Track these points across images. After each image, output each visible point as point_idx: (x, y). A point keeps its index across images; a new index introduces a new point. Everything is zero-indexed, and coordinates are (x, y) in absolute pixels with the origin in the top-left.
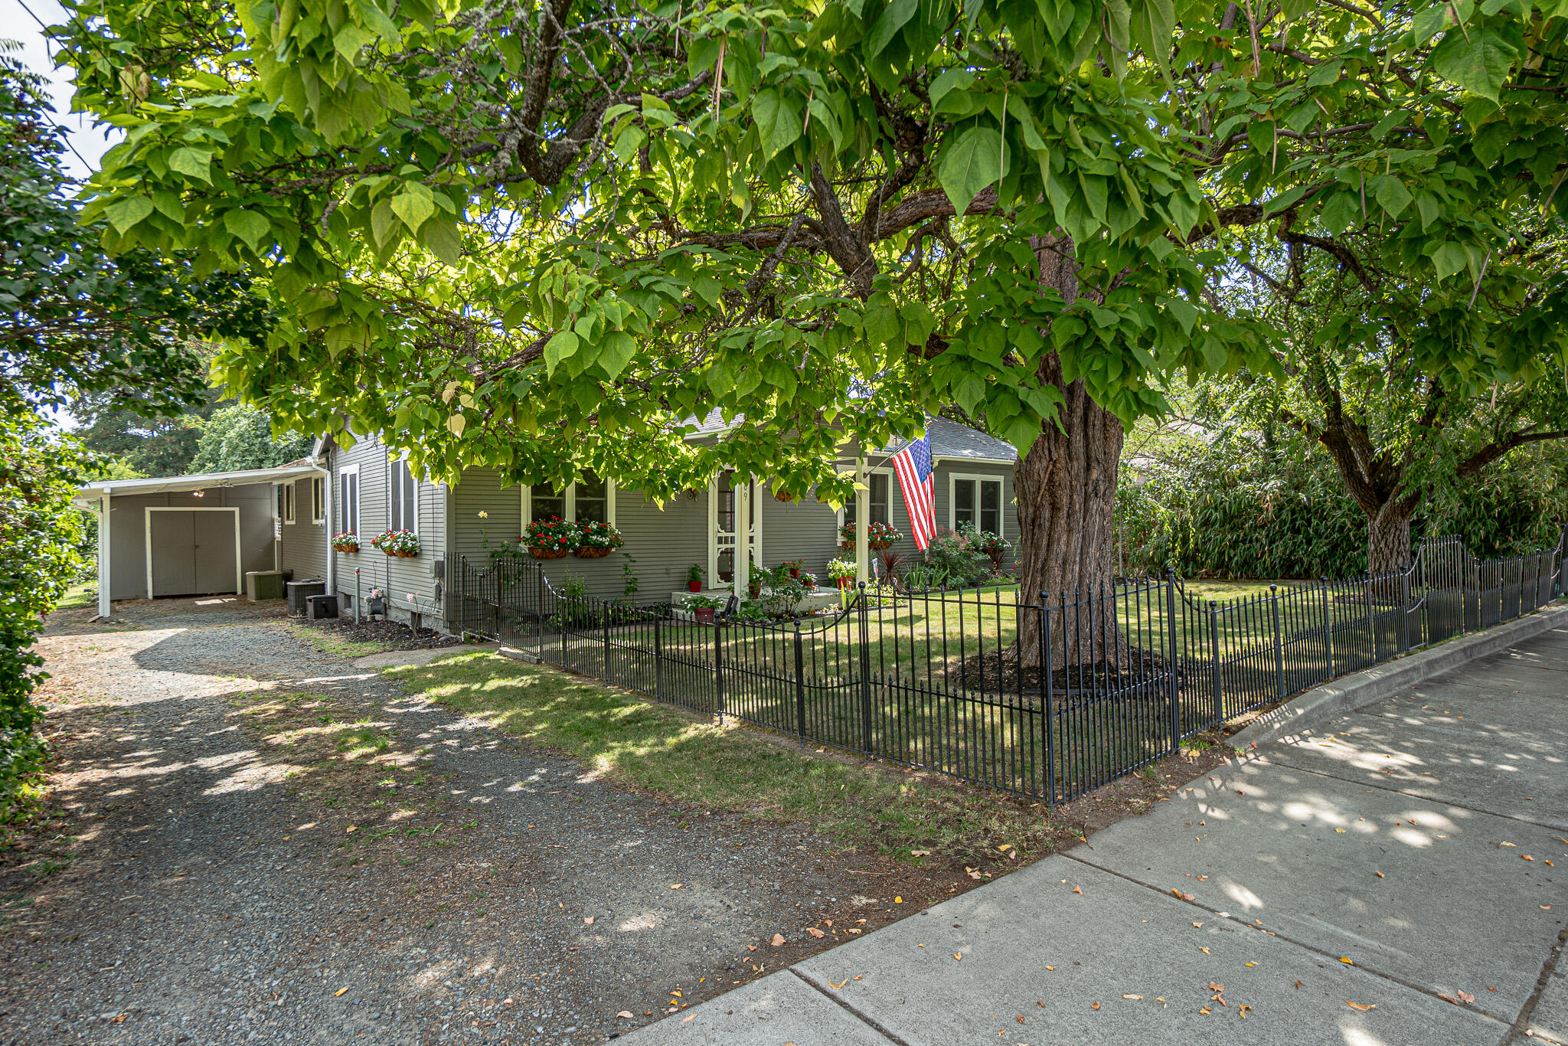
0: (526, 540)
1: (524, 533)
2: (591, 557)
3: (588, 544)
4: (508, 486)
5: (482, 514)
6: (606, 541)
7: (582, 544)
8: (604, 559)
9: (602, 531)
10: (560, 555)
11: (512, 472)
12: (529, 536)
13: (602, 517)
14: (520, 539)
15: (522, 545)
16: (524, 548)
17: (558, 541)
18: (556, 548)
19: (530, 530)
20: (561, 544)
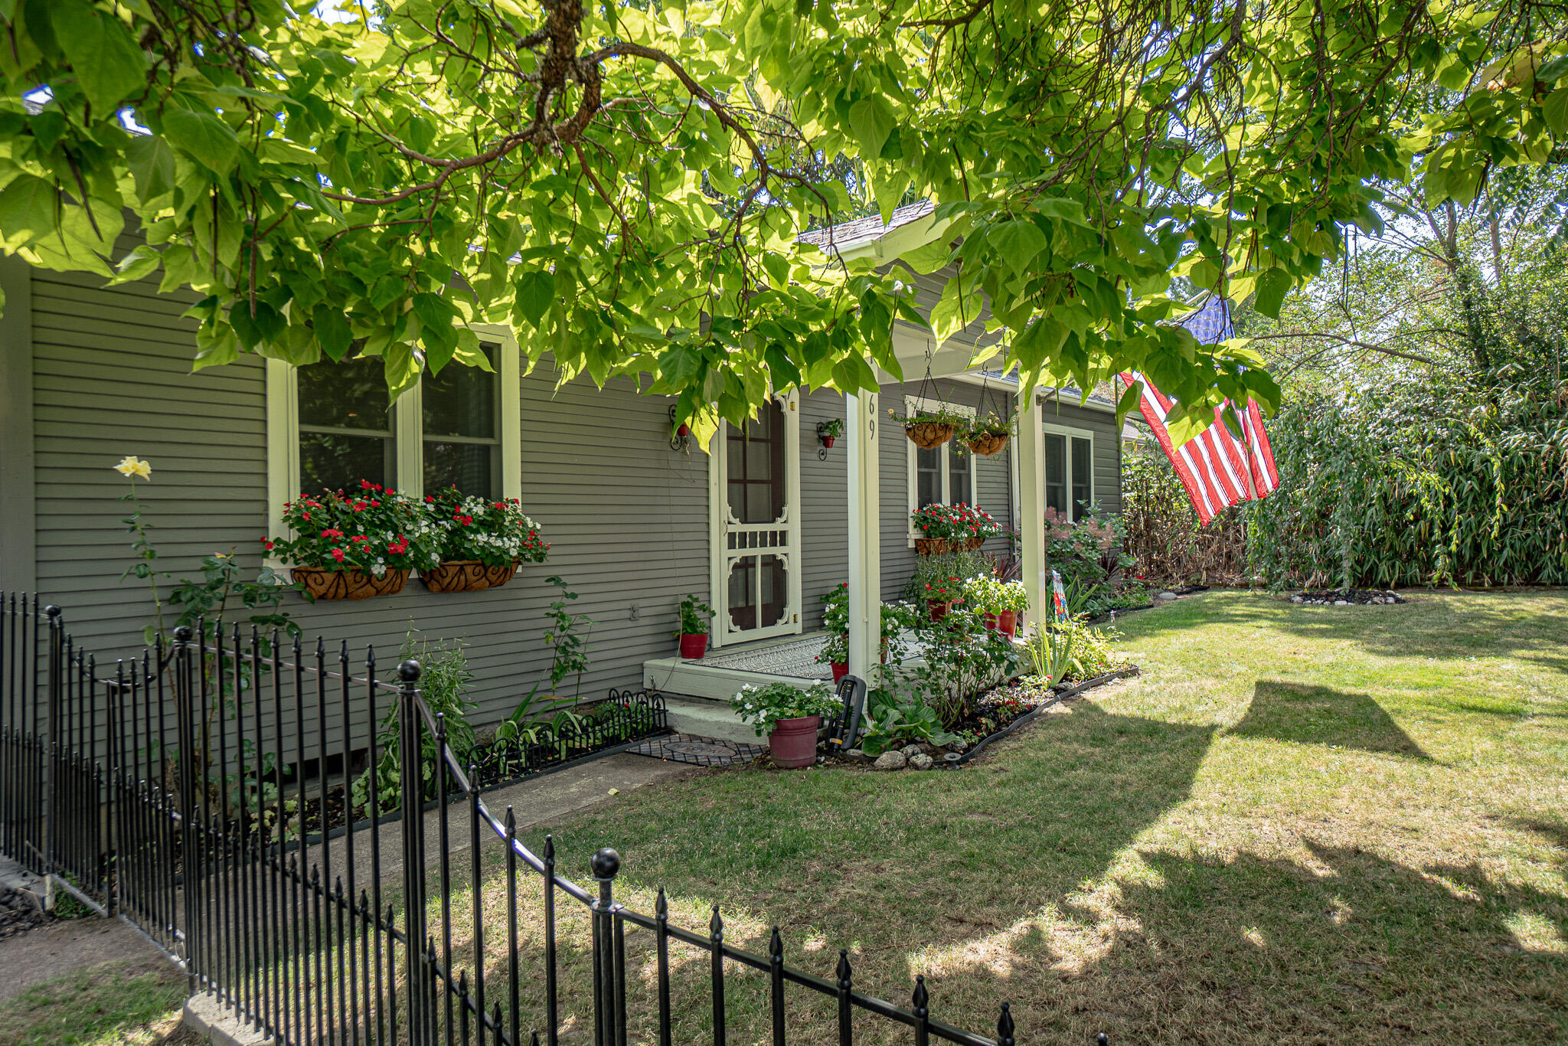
0: (284, 549)
1: (277, 528)
2: (467, 588)
3: (468, 556)
4: (222, 358)
5: (129, 466)
6: (512, 545)
7: (445, 558)
8: (496, 593)
9: (493, 523)
10: (384, 589)
11: (239, 313)
12: (293, 536)
13: (487, 484)
14: (265, 548)
15: (272, 563)
16: (277, 570)
17: (382, 551)
18: (378, 569)
19: (297, 519)
20: (394, 559)
